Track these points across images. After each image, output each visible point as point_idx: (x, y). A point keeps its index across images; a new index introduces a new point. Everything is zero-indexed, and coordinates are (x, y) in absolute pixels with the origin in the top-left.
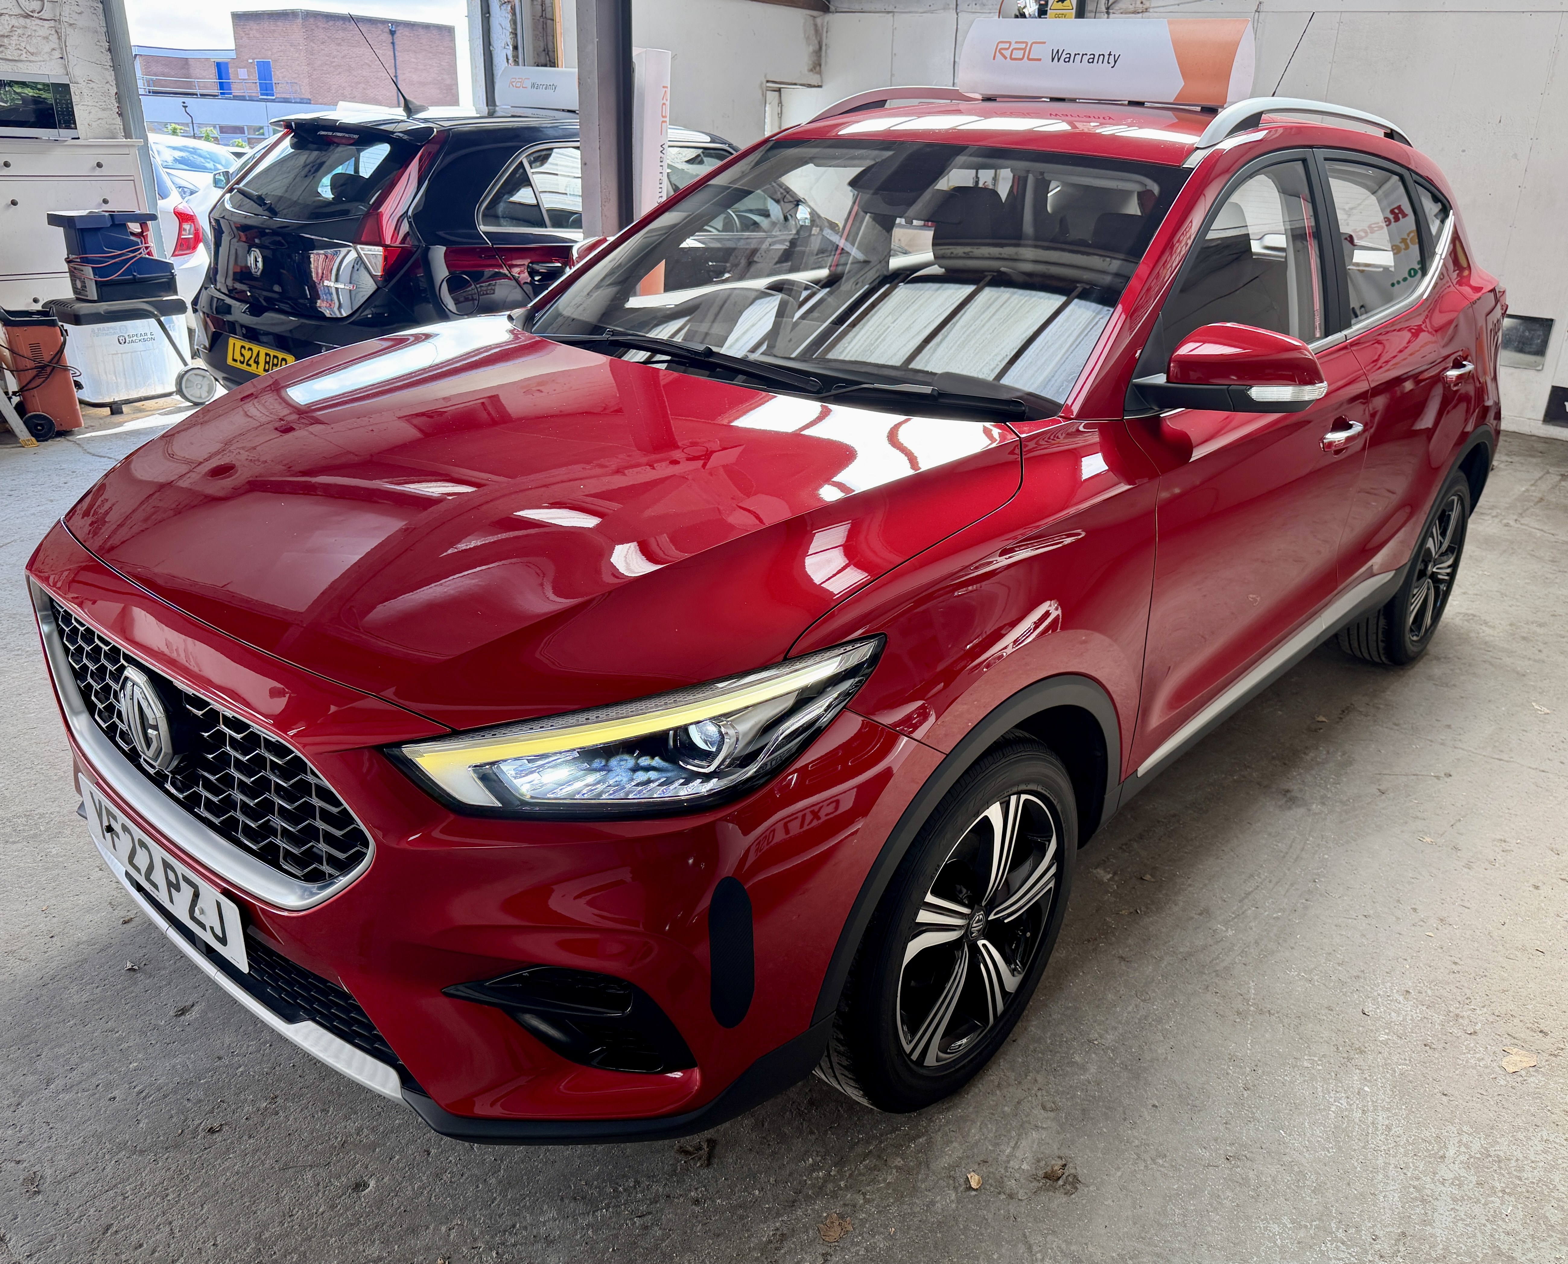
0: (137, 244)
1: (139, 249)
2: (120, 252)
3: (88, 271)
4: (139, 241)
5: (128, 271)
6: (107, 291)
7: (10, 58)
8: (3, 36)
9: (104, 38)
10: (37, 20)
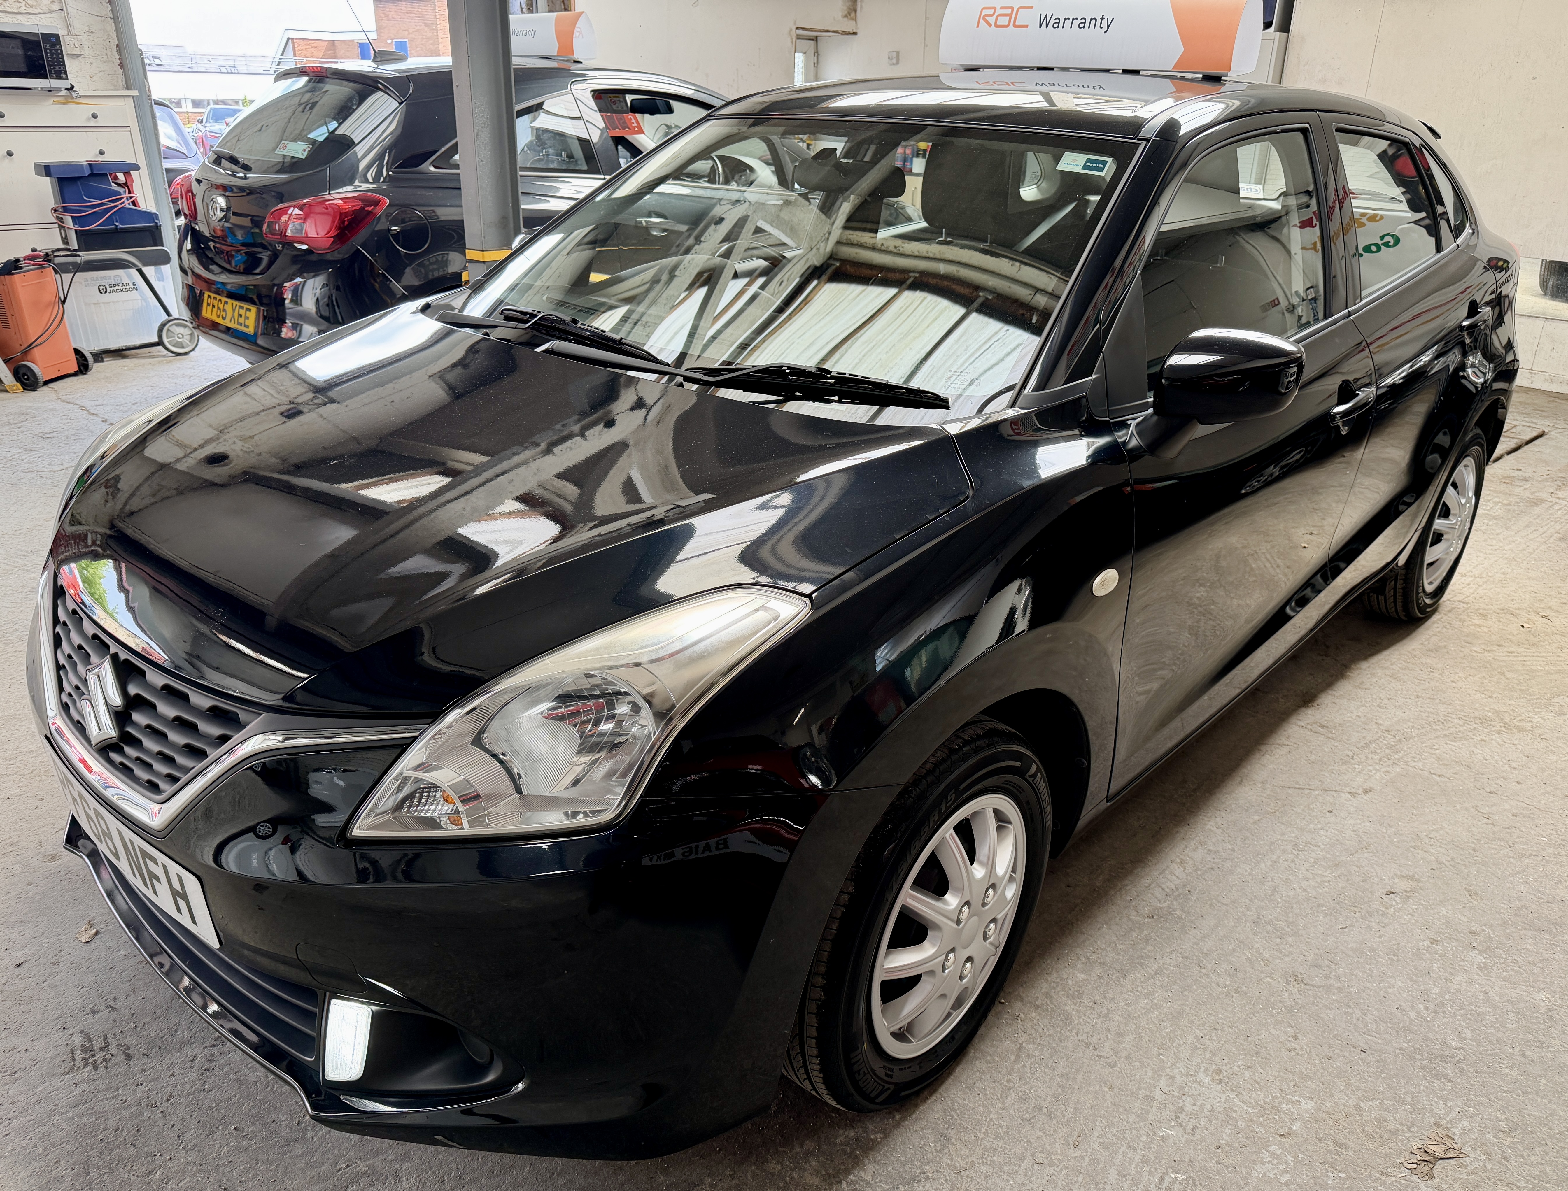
0: (119, 194)
1: (122, 198)
2: (100, 202)
3: (68, 221)
4: (121, 190)
5: (110, 221)
6: (88, 240)
7: (9, 10)
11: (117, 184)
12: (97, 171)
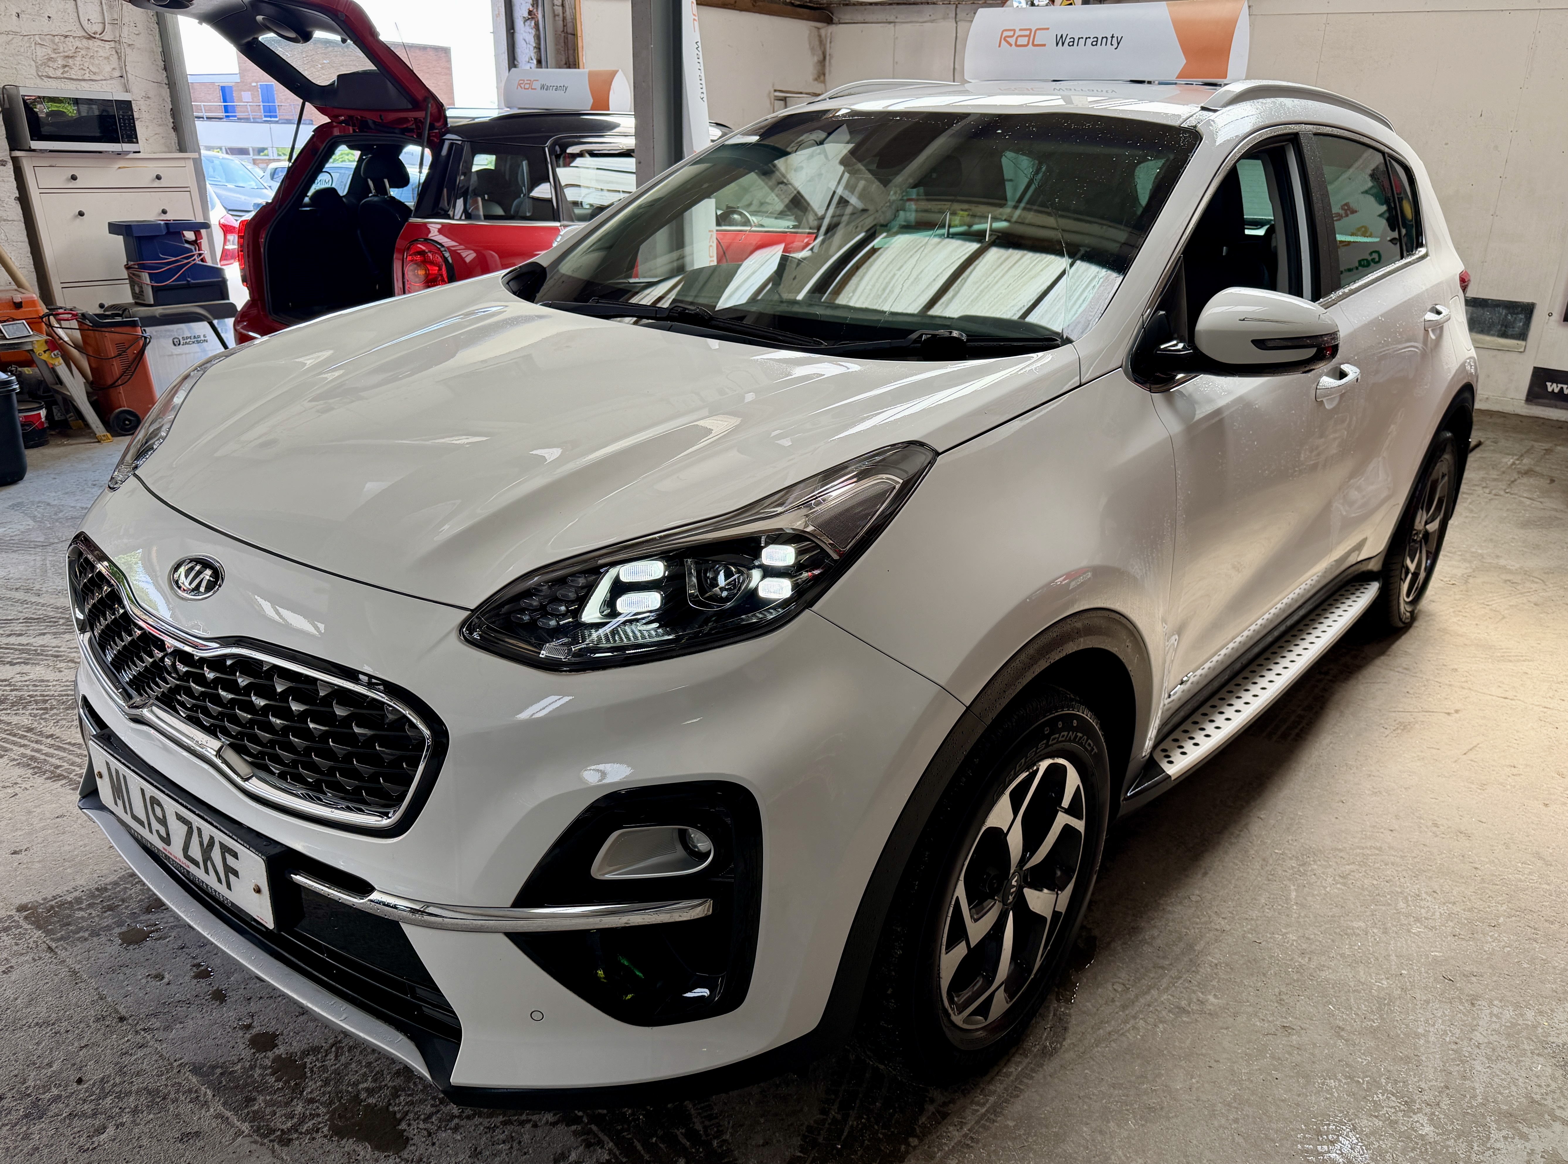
0: (191, 251)
1: (193, 255)
2: (174, 259)
3: (145, 277)
4: (193, 248)
5: (183, 277)
6: (162, 295)
7: (74, 77)
8: (68, 57)
9: (159, 58)
10: (99, 43)
11: (187, 242)
12: (174, 230)
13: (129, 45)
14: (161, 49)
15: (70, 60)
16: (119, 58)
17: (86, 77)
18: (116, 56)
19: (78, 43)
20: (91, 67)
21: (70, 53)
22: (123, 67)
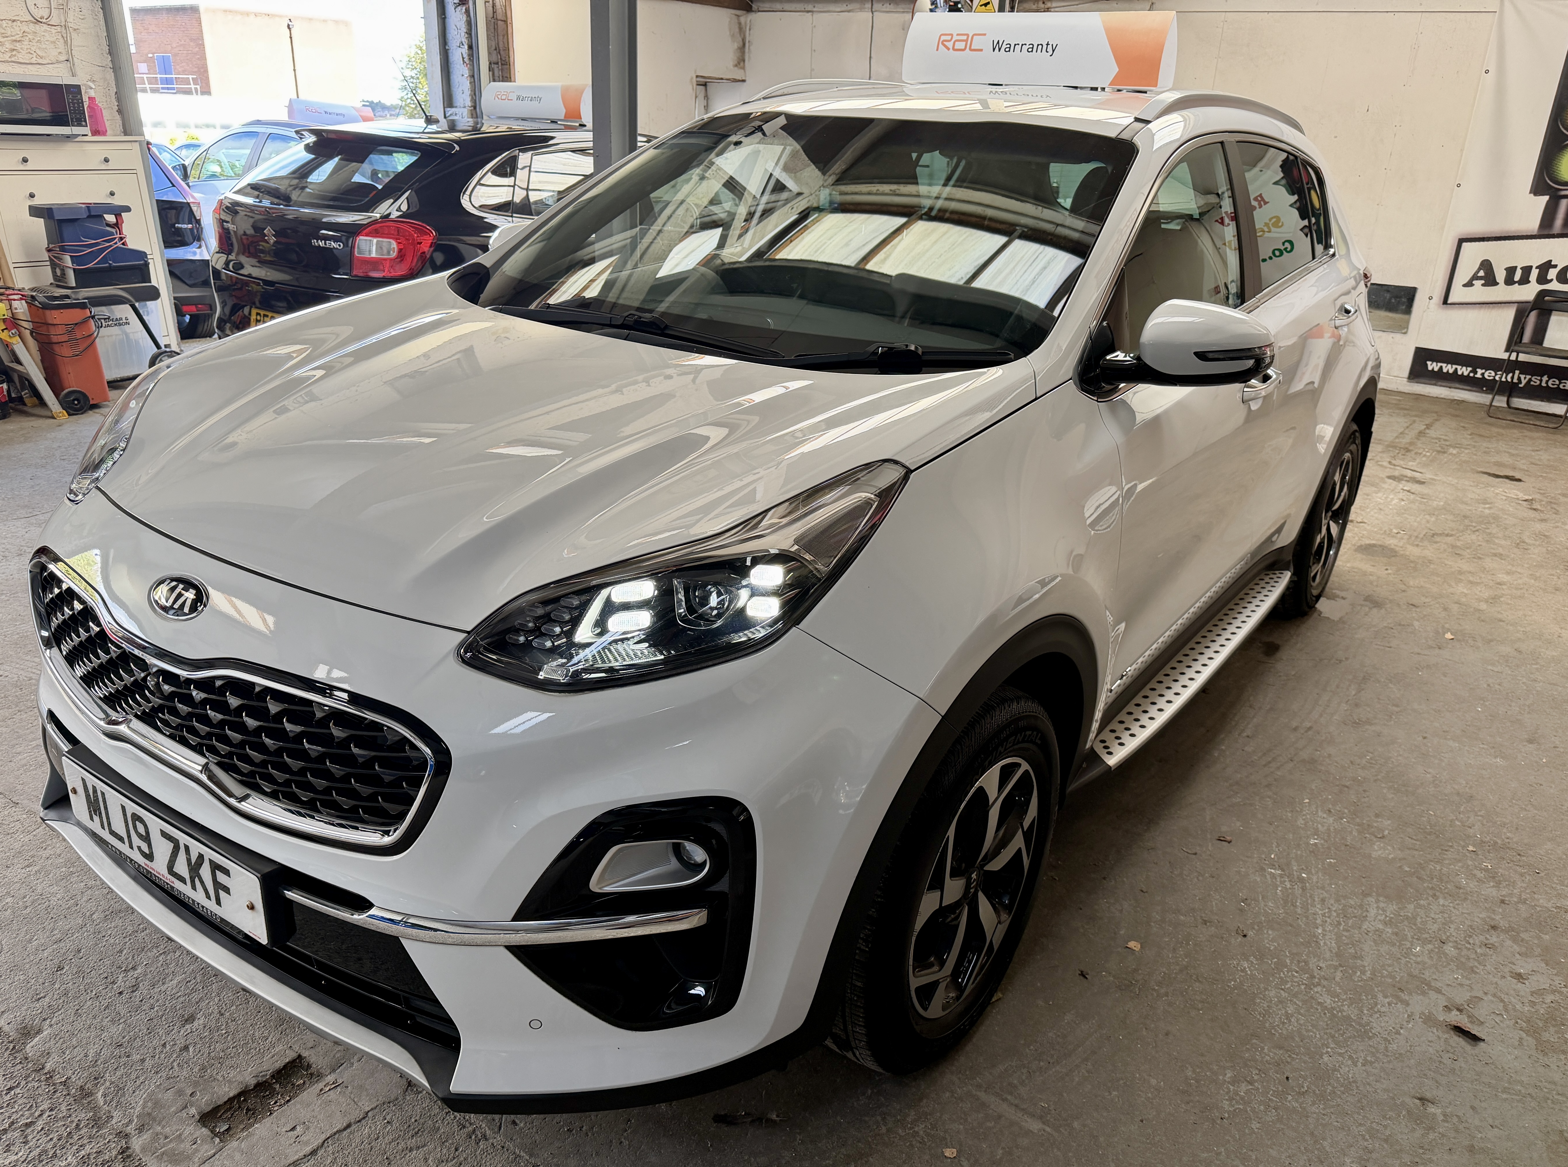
0: (112, 234)
1: (115, 238)
2: (96, 242)
3: (67, 259)
4: (113, 230)
5: (104, 260)
6: (85, 278)
7: (25, 61)
8: (16, 41)
9: (104, 43)
10: (45, 26)
11: (108, 225)
12: (94, 213)
13: (75, 30)
14: (105, 34)
15: (18, 44)
16: (66, 42)
17: (33, 61)
18: (62, 40)
19: (25, 28)
20: (38, 51)
21: (17, 38)
22: (70, 52)
